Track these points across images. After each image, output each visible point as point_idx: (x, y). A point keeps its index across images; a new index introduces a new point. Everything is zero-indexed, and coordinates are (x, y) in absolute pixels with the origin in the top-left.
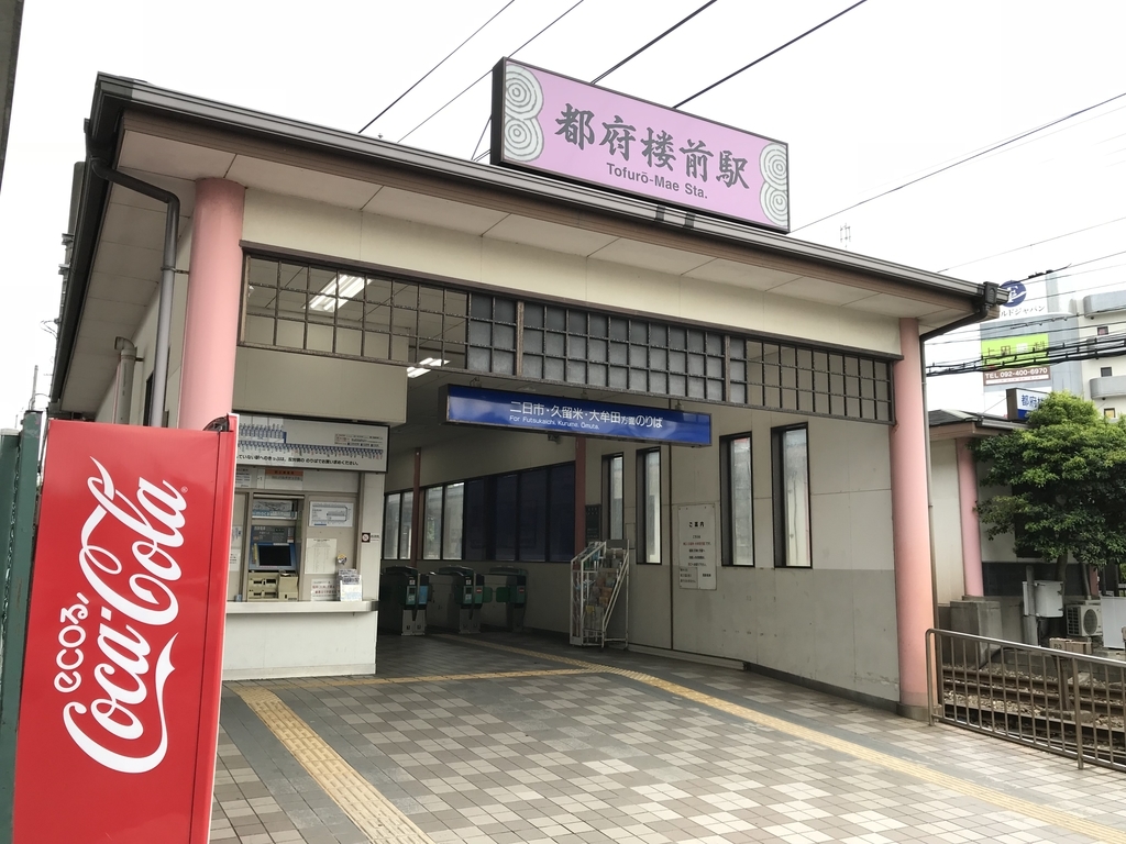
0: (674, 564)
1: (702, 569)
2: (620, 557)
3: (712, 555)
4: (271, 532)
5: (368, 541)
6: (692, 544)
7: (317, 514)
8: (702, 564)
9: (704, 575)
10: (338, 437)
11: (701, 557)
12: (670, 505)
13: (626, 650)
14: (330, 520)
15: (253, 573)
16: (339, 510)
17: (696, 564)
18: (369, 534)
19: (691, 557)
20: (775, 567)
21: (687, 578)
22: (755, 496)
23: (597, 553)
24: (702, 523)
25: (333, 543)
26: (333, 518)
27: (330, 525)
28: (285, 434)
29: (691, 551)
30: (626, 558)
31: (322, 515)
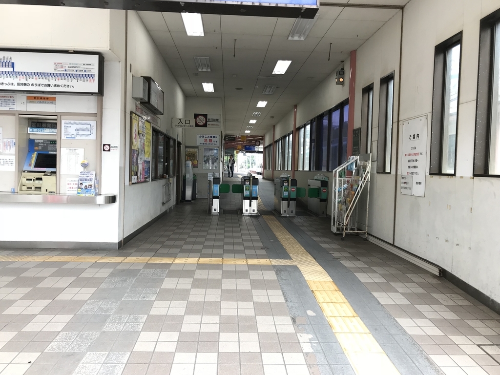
0: (398, 173)
1: (416, 178)
2: (365, 168)
3: (424, 164)
4: (47, 144)
5: (109, 150)
6: (410, 155)
7: (68, 130)
8: (416, 173)
9: (417, 183)
10: (56, 65)
11: (415, 167)
12: (398, 121)
13: (366, 240)
14: (78, 134)
15: (26, 173)
16: (85, 127)
17: (412, 173)
18: (109, 145)
19: (409, 167)
20: (474, 175)
21: (406, 186)
22: (460, 102)
23: (351, 164)
24: (418, 135)
25: (81, 151)
26: (81, 133)
27: (78, 138)
28: (13, 64)
29: (409, 161)
30: (368, 169)
31: (72, 130)
